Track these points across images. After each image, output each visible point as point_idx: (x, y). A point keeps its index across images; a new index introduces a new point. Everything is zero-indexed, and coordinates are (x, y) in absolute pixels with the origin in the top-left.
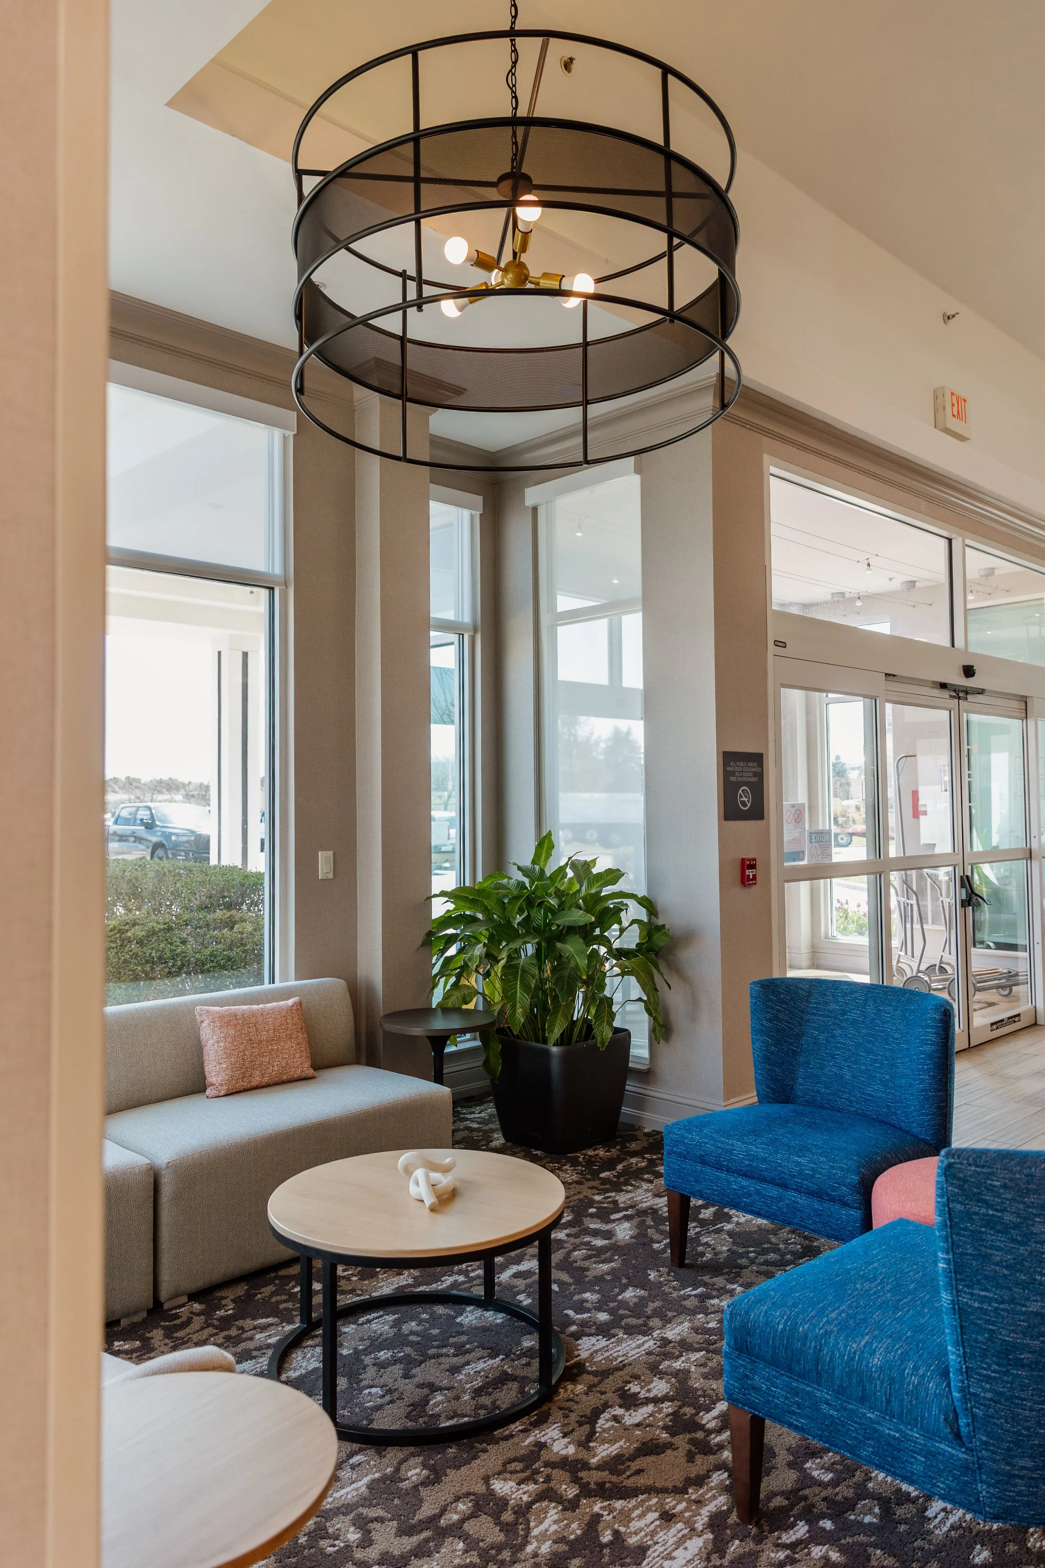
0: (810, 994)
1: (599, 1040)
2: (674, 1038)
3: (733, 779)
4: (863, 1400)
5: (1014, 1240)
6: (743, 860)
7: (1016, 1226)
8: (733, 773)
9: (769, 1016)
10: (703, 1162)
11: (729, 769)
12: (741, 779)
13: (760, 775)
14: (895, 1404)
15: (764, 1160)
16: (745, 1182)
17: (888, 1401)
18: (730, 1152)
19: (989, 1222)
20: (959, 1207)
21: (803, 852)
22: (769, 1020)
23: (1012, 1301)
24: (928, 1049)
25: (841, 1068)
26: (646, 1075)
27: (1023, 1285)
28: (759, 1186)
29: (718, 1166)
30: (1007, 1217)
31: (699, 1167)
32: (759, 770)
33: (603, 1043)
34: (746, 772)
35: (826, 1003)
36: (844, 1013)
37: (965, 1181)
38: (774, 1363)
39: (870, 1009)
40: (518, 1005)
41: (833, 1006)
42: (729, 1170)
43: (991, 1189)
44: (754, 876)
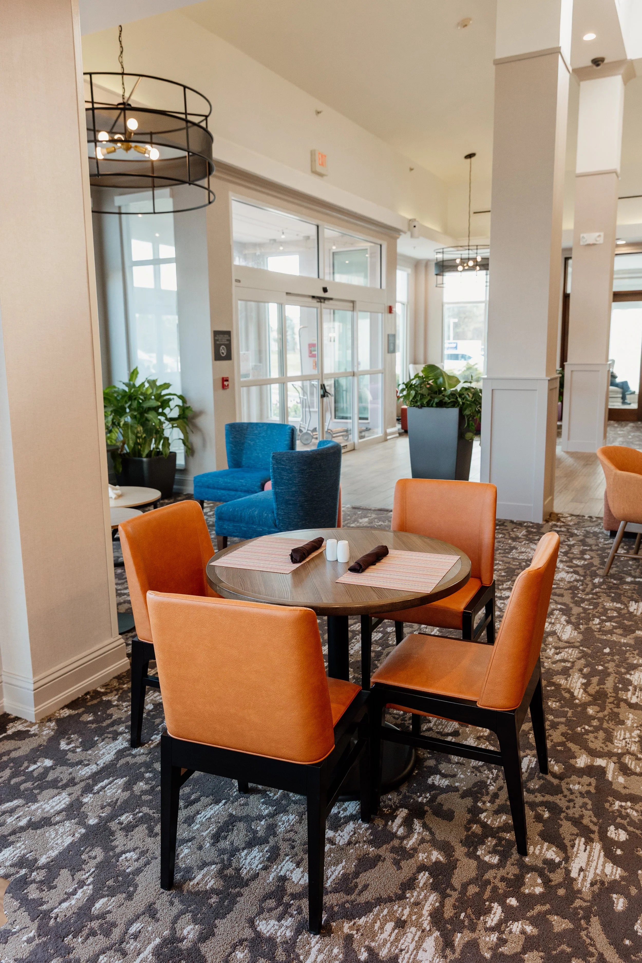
0: (247, 428)
1: (164, 454)
2: (196, 455)
3: (218, 342)
4: (252, 524)
5: (289, 473)
6: (223, 378)
7: (289, 469)
8: (218, 340)
9: (232, 437)
10: (208, 487)
11: (216, 338)
12: (221, 343)
13: (230, 340)
14: (261, 523)
15: (230, 483)
16: (223, 492)
17: (259, 522)
18: (218, 482)
19: (283, 469)
20: (276, 466)
21: (249, 374)
22: (232, 438)
23: (289, 489)
24: (286, 442)
25: (258, 454)
26: (184, 471)
27: (290, 484)
28: (228, 492)
29: (214, 488)
30: (287, 467)
31: (207, 489)
32: (229, 338)
33: (166, 455)
34: (223, 339)
35: (254, 431)
36: (260, 433)
37: (277, 459)
38: (229, 520)
39: (269, 432)
40: (130, 440)
41: (256, 432)
42: (218, 489)
43: (283, 461)
44: (228, 385)
